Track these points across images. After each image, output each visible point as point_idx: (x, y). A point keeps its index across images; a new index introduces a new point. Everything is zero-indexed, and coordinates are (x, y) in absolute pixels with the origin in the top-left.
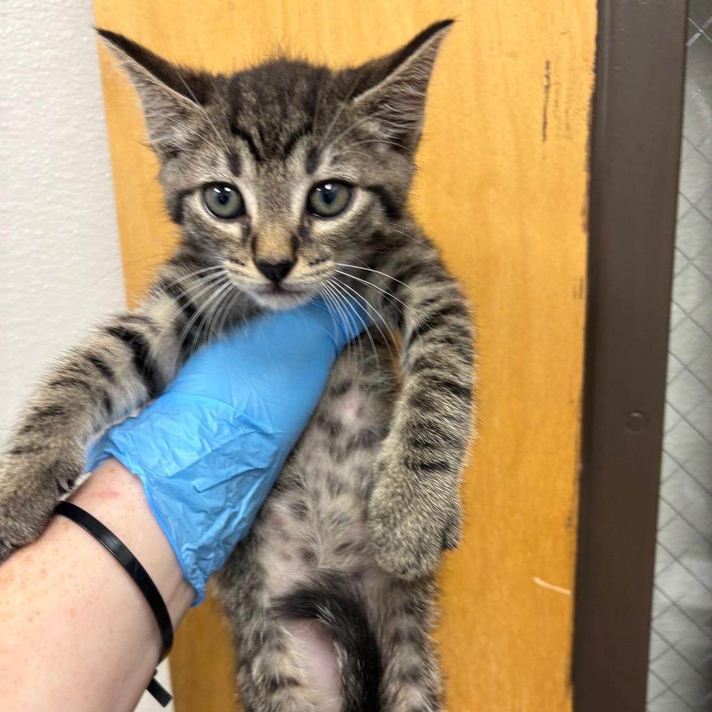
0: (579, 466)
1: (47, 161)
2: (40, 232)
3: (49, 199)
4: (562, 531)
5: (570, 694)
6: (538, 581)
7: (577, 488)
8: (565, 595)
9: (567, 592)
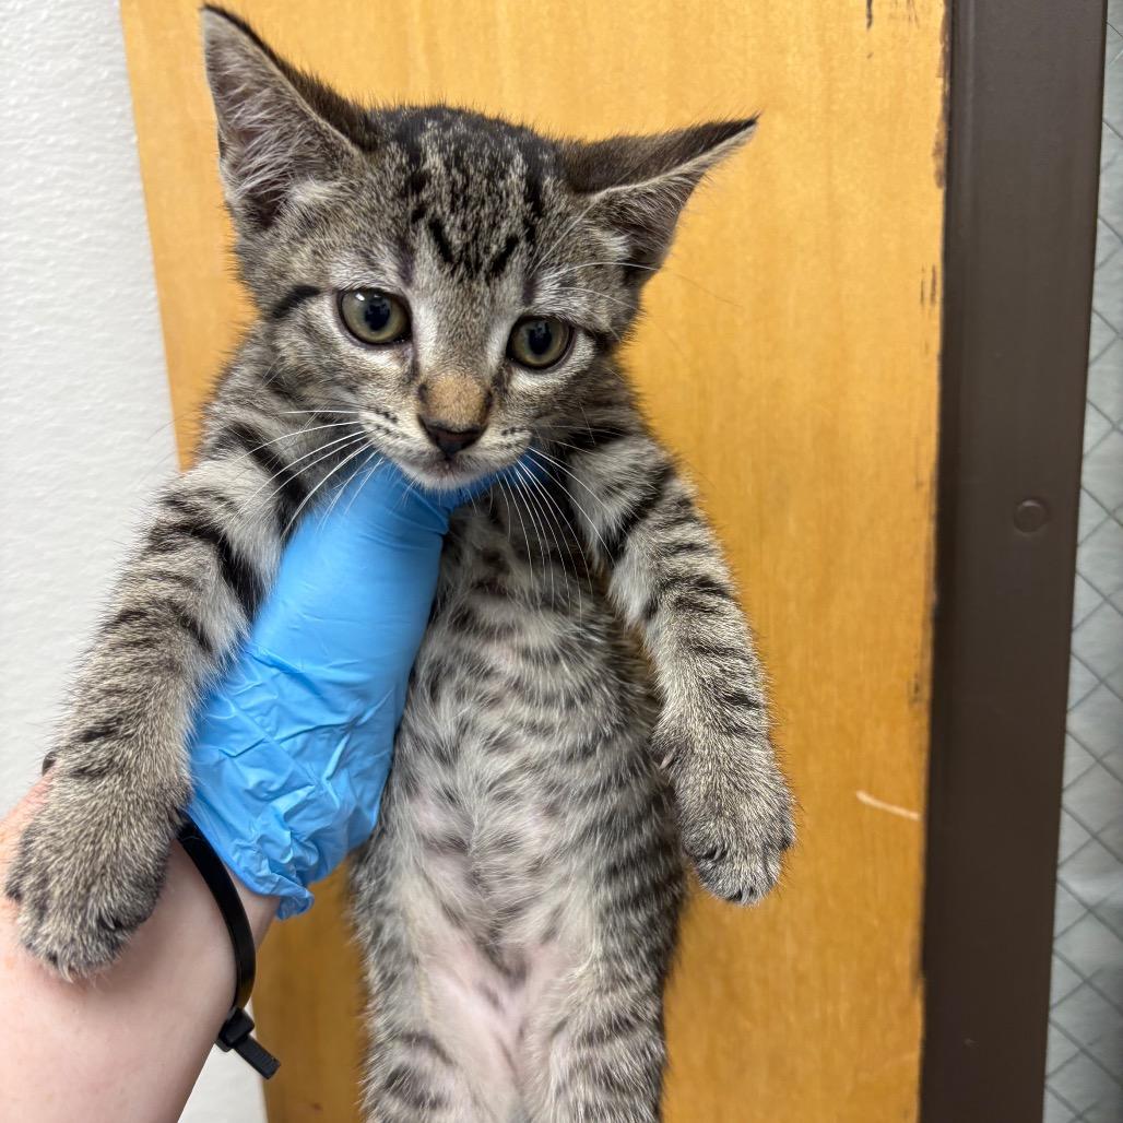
0: (933, 597)
1: (35, 116)
2: (25, 238)
3: (40, 180)
4: (904, 709)
5: (920, 989)
6: (864, 797)
7: (930, 635)
8: (909, 821)
9: (915, 816)
